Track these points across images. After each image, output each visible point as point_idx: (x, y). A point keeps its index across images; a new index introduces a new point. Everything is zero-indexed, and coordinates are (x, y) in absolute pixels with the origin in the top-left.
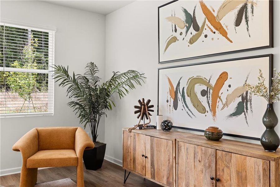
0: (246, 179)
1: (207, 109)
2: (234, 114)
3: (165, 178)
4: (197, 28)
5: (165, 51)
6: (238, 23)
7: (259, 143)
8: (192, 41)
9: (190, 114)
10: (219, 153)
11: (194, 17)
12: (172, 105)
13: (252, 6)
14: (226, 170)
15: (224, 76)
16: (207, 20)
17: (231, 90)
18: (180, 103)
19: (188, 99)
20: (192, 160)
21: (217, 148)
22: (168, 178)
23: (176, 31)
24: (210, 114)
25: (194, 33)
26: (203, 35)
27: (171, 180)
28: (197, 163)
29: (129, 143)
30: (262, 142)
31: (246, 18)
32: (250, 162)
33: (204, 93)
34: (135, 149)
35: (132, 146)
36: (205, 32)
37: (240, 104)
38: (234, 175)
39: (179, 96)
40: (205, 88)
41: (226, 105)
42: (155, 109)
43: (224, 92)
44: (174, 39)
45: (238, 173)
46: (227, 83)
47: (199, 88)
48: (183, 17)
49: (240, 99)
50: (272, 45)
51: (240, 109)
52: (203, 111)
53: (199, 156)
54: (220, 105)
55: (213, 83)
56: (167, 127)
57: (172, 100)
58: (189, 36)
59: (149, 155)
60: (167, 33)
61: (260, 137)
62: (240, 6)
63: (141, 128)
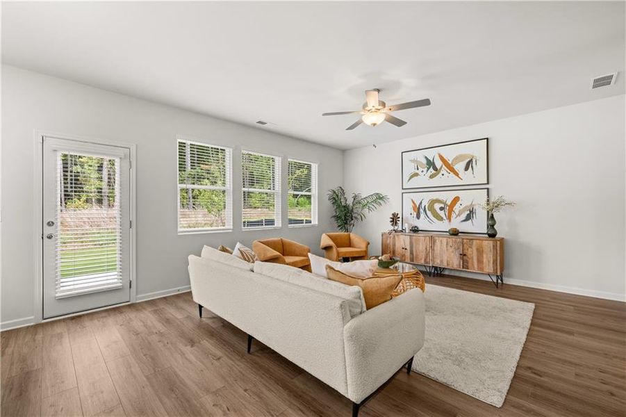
0: (483, 251)
1: (445, 218)
2: (464, 221)
3: (423, 259)
4: (435, 169)
5: (409, 179)
6: (466, 169)
7: (487, 236)
8: (431, 177)
9: (431, 221)
10: (465, 241)
11: (434, 163)
12: (415, 216)
13: (476, 161)
14: (469, 249)
15: (456, 199)
16: (444, 166)
17: (462, 207)
18: (422, 215)
19: (429, 213)
20: (445, 246)
21: (464, 237)
22: (425, 260)
23: (418, 169)
24: (447, 221)
25: (434, 172)
26: (440, 174)
27: (428, 260)
28: (449, 248)
29: (388, 241)
30: (488, 234)
31: (472, 167)
32: (485, 243)
33: (442, 209)
34: (394, 245)
35: (391, 244)
36: (442, 172)
37: (468, 215)
38: (475, 251)
39: (422, 211)
40: (443, 206)
41: (459, 215)
42: (400, 219)
43: (457, 208)
44: (416, 175)
45: (477, 249)
46: (458, 203)
47: (437, 206)
48: (425, 162)
49: (468, 212)
50: (488, 183)
51: (468, 218)
52: (441, 219)
53: (451, 244)
54: (454, 215)
55: (449, 203)
56: (415, 230)
57: (415, 214)
58: (429, 173)
59: (408, 248)
60: (409, 169)
61: (486, 232)
62: (468, 160)
63: (396, 232)
